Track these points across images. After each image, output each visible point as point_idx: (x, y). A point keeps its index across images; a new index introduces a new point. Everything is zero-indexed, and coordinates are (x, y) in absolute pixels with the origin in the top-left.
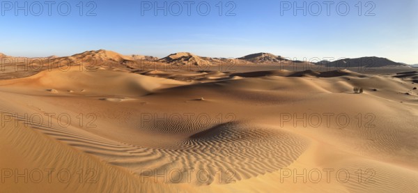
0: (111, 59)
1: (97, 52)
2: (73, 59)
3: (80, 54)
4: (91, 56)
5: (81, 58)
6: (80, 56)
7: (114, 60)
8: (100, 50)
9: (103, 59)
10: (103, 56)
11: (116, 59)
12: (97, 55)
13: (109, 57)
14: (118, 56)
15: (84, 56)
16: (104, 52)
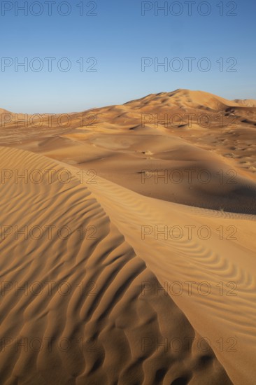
0: (201, 107)
1: (171, 95)
2: (125, 109)
3: (138, 100)
4: (159, 101)
5: (140, 107)
6: (139, 103)
7: (208, 109)
8: (177, 91)
9: (185, 107)
10: (183, 100)
11: (212, 106)
12: (172, 100)
13: (197, 102)
14: (215, 100)
15: (146, 104)
16: (186, 93)
